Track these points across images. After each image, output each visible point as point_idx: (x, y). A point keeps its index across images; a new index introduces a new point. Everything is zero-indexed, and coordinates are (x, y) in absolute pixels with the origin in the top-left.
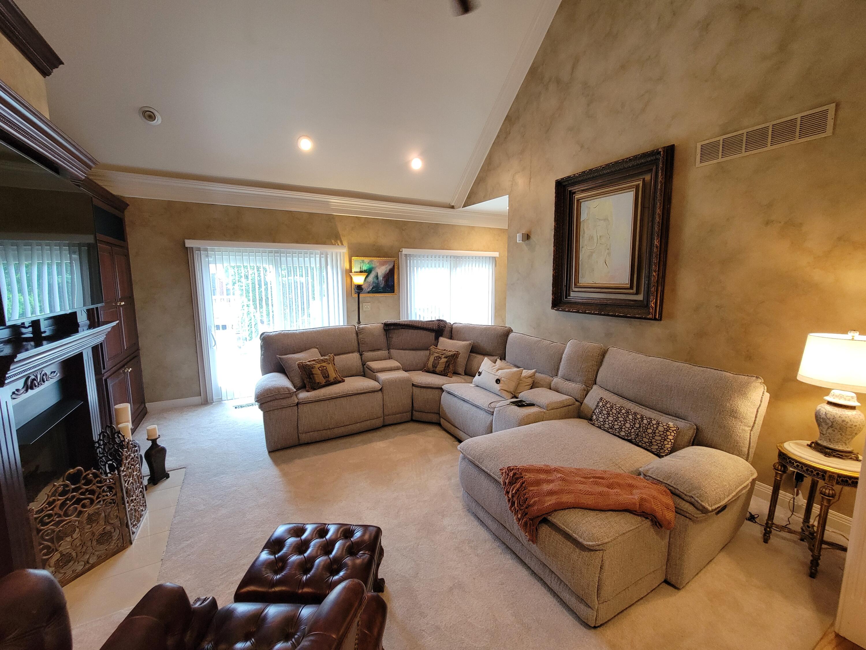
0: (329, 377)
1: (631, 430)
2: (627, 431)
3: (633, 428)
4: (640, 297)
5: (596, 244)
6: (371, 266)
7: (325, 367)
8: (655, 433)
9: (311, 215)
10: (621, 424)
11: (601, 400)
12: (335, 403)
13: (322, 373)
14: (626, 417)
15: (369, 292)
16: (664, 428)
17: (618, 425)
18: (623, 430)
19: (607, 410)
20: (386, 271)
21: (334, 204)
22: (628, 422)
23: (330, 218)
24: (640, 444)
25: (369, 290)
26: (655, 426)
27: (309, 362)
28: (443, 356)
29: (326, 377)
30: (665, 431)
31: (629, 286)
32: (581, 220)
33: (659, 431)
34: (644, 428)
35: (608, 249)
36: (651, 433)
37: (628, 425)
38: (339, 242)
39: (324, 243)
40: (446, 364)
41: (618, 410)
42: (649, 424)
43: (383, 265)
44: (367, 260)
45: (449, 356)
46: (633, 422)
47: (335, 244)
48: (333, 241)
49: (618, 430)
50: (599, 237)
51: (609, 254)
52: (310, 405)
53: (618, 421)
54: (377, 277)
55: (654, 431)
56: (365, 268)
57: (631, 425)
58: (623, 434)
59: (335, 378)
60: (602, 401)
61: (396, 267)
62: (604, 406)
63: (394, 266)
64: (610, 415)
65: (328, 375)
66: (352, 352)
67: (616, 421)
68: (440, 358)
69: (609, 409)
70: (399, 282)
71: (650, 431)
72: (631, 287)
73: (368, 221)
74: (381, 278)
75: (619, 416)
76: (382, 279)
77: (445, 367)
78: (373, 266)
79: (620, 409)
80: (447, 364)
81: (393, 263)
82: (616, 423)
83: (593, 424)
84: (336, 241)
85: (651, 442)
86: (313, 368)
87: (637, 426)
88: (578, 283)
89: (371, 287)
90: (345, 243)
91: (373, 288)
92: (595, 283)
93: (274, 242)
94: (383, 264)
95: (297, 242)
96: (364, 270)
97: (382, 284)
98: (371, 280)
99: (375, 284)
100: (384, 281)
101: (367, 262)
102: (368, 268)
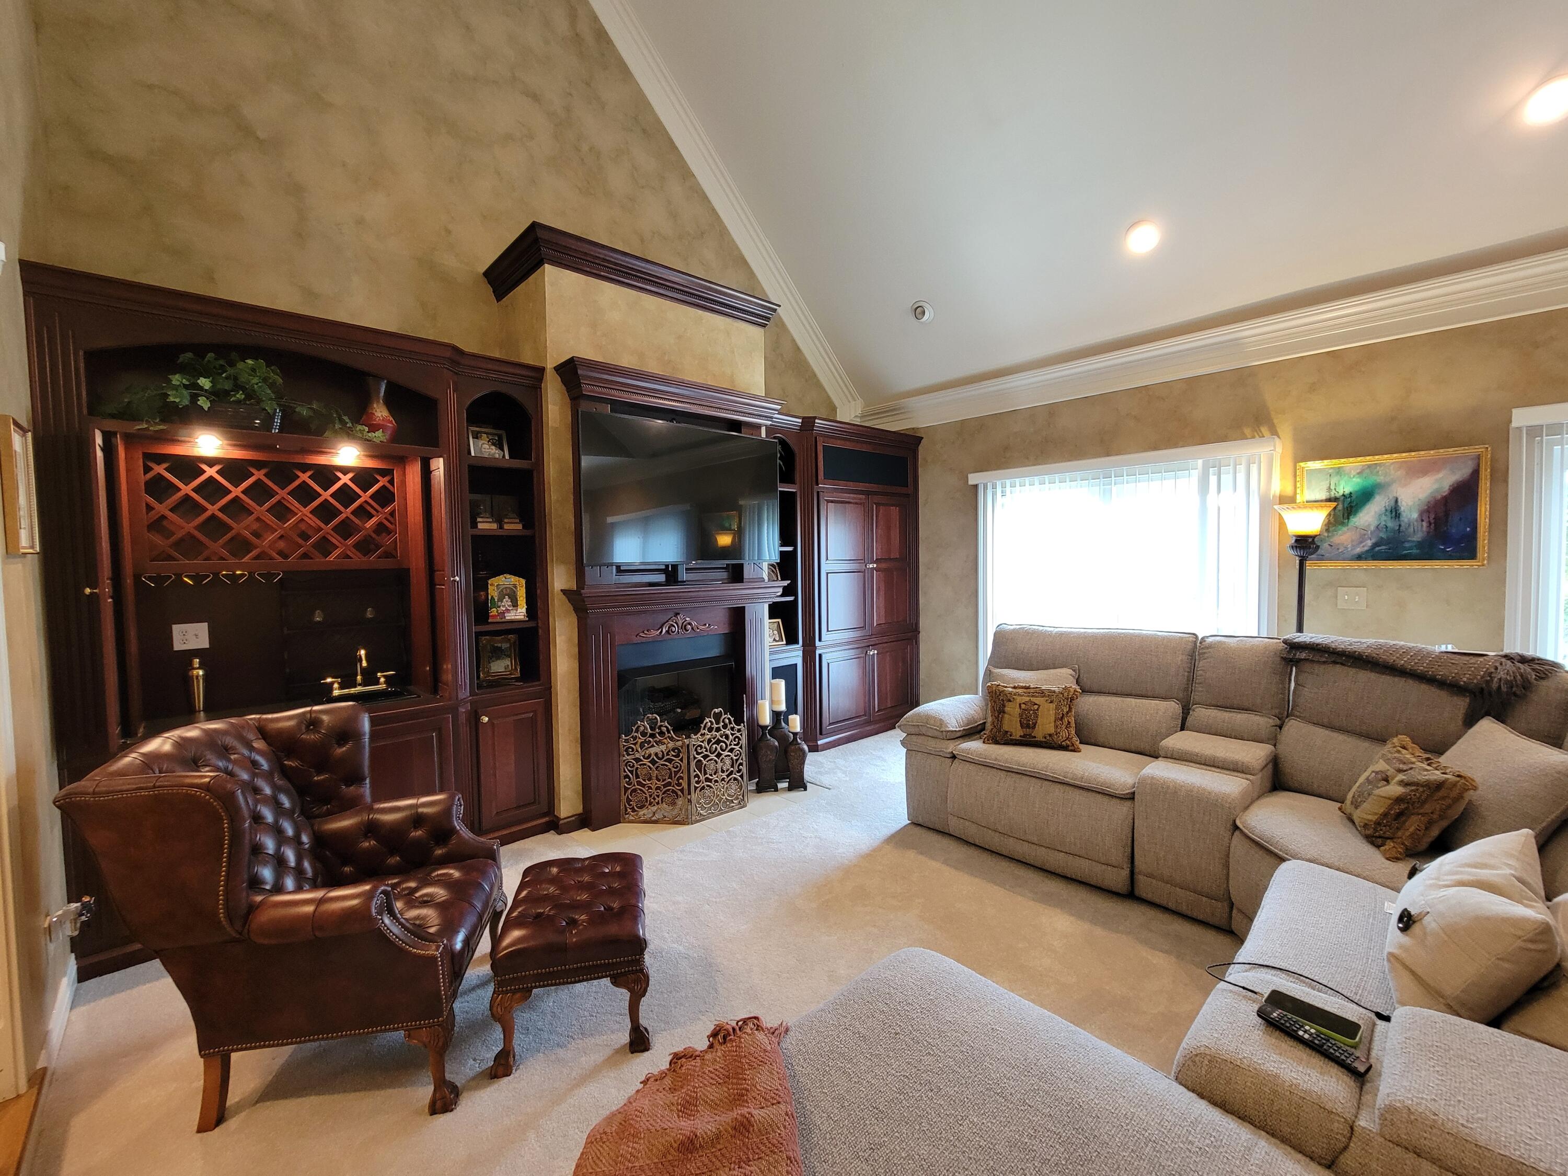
0: (1034, 727)
6: (1369, 482)
7: (1036, 707)
9: (1193, 382)
12: (1015, 782)
13: (1021, 715)
15: (1359, 557)
20: (1437, 490)
21: (1253, 339)
25: (1358, 550)
27: (1015, 688)
28: (1400, 777)
29: (1028, 726)
39: (1223, 439)
40: (1390, 808)
43: (1426, 474)
44: (1352, 464)
45: (1417, 784)
47: (1253, 437)
48: (1247, 431)
52: (972, 767)
54: (1395, 511)
56: (1345, 487)
59: (1050, 735)
61: (1485, 475)
63: (1476, 473)
65: (1035, 724)
66: (1165, 698)
73: (1371, 354)
74: (1410, 514)
76: (1415, 515)
77: (1385, 815)
78: (1380, 479)
80: (1397, 809)
81: (1472, 462)
84: (1256, 429)
86: (1010, 701)
89: (1369, 543)
90: (1286, 429)
91: (1376, 545)
93: (1108, 454)
94: (1424, 470)
95: (1155, 448)
96: (1343, 495)
97: (1418, 533)
98: (1370, 520)
99: (1383, 535)
100: (1425, 524)
101: (1353, 473)
102: (1357, 488)
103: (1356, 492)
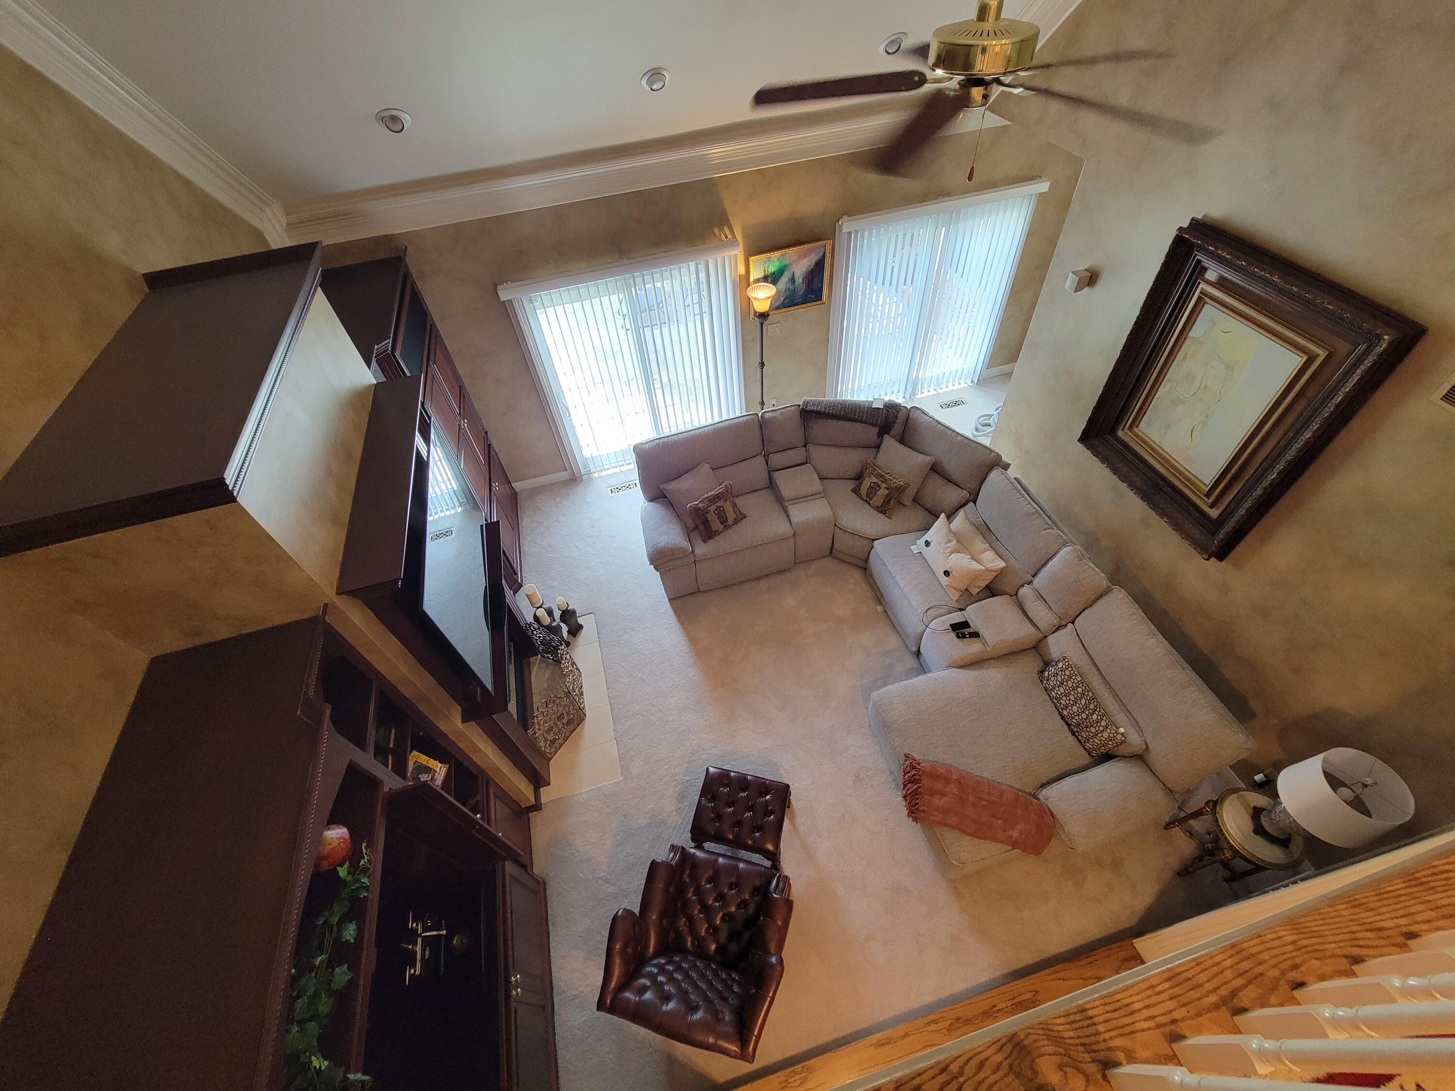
1: (1075, 716)
2: (1071, 714)
3: (1078, 715)
4: (1214, 513)
5: (1192, 393)
6: (782, 265)
7: (722, 508)
8: (1096, 735)
9: (676, 189)
10: (1069, 703)
11: (1064, 660)
13: (718, 517)
14: (1078, 698)
15: (778, 308)
16: (1109, 736)
17: (1065, 701)
18: (1068, 710)
19: (1063, 677)
20: (809, 266)
21: (715, 156)
22: (1078, 705)
23: (709, 187)
24: (1077, 734)
25: (776, 305)
26: (1101, 728)
27: (702, 502)
28: (885, 486)
29: (724, 522)
30: (1108, 740)
31: (1207, 489)
32: (1190, 335)
33: (1102, 736)
34: (1089, 724)
35: (1207, 416)
36: (1093, 733)
37: (1075, 709)
38: (726, 229)
40: (885, 499)
41: (1075, 685)
42: (1097, 722)
43: (805, 258)
44: (775, 255)
45: (892, 488)
46: (1082, 709)
48: (716, 231)
49: (1063, 706)
50: (1202, 386)
51: (1204, 424)
52: (709, 561)
53: (1068, 698)
54: (793, 280)
55: (1097, 733)
56: (771, 270)
57: (1078, 711)
58: (1065, 713)
59: (735, 518)
60: (1064, 662)
61: (828, 256)
62: (1062, 671)
63: (824, 255)
64: (1063, 686)
66: (757, 457)
67: (1066, 696)
68: (879, 486)
69: (1066, 677)
70: (832, 283)
71: (1093, 730)
72: (1208, 495)
73: (781, 173)
74: (799, 280)
75: (1072, 693)
76: (801, 281)
77: (884, 502)
78: (787, 263)
79: (1077, 684)
80: (887, 499)
81: (823, 249)
82: (1064, 698)
83: (1042, 682)
84: (721, 229)
85: (1088, 740)
86: (707, 513)
87: (1084, 716)
88: (1137, 427)
89: (781, 299)
90: (738, 232)
91: (786, 299)
92: (1161, 448)
94: (804, 255)
96: (771, 273)
97: (801, 290)
98: (782, 286)
99: (788, 294)
100: (804, 285)
101: (776, 259)
102: (777, 269)
103: (777, 271)
